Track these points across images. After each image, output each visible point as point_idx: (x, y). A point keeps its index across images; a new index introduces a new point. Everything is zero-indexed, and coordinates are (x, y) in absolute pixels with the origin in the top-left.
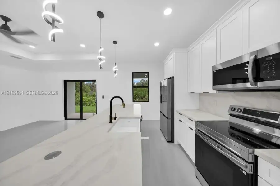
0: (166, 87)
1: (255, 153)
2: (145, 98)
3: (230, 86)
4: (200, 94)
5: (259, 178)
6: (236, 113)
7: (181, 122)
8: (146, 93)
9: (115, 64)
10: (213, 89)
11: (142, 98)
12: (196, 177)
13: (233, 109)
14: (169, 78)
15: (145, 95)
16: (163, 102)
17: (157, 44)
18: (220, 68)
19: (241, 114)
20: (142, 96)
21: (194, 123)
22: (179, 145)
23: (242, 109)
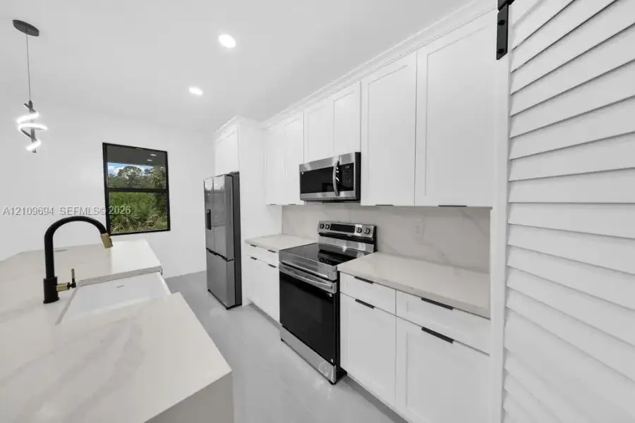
0: (220, 192)
1: (338, 270)
2: (148, 222)
3: (319, 195)
4: (284, 208)
5: (341, 295)
6: (325, 231)
7: (255, 259)
8: (148, 207)
9: (30, 105)
10: (301, 199)
11: (133, 223)
12: (282, 340)
13: (322, 226)
14: (228, 175)
15: (146, 215)
16: (215, 226)
17: (196, 91)
18: (309, 169)
19: (329, 231)
20: (135, 216)
21: (277, 255)
22: (252, 305)
23: (330, 224)
